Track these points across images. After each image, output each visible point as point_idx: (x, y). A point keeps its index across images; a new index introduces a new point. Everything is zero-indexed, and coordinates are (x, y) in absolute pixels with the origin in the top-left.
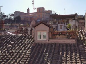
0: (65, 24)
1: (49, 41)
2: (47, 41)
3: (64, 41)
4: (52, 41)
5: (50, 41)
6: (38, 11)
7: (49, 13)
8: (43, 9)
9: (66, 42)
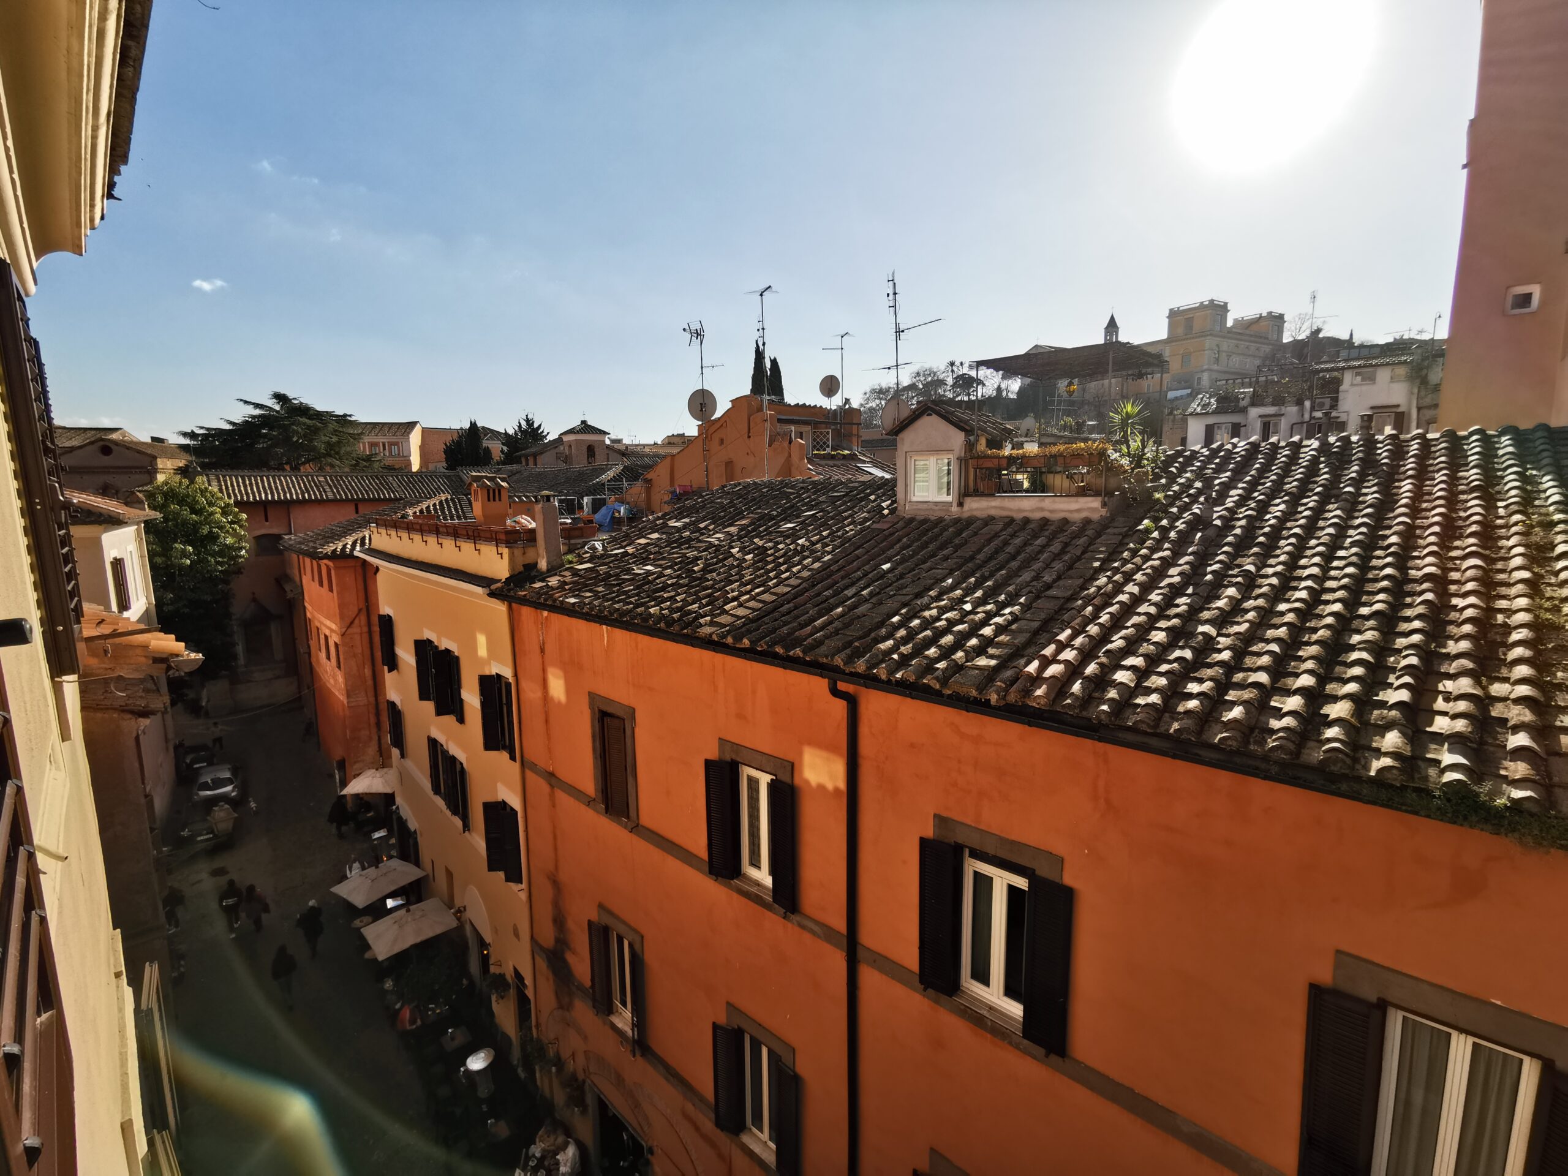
0: (1307, 404)
1: (961, 504)
2: (955, 504)
3: (1042, 509)
4: (977, 506)
5: (966, 507)
6: (1180, 331)
7: (1261, 338)
8: (1219, 309)
9: (1051, 511)
